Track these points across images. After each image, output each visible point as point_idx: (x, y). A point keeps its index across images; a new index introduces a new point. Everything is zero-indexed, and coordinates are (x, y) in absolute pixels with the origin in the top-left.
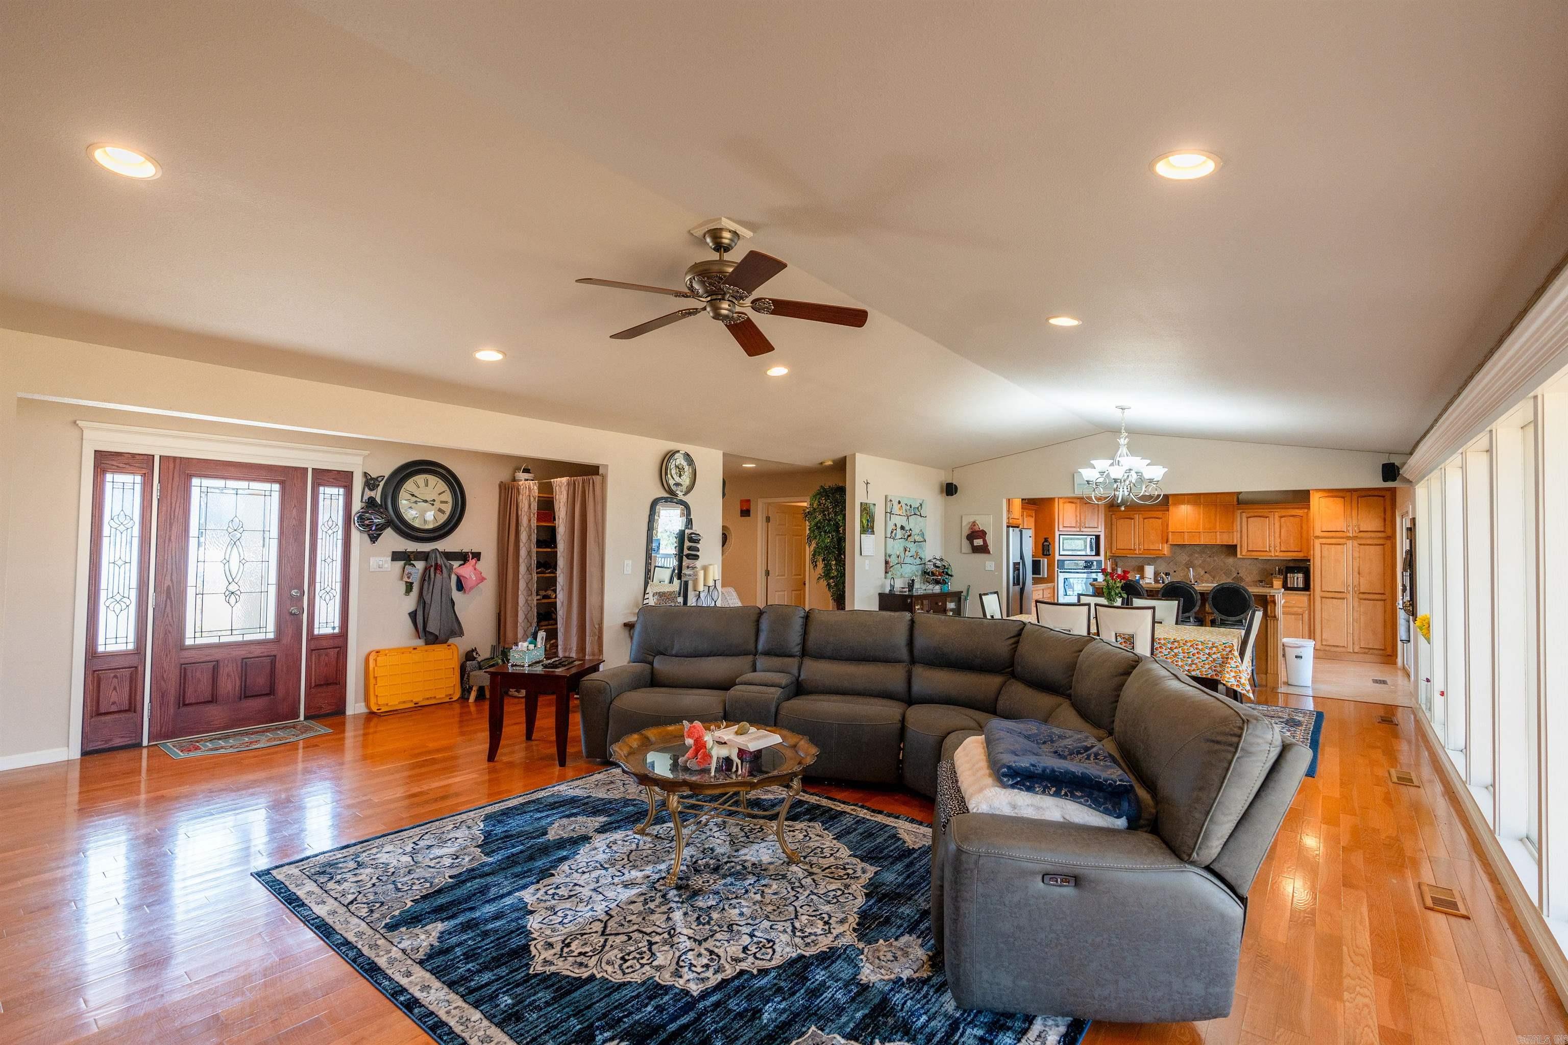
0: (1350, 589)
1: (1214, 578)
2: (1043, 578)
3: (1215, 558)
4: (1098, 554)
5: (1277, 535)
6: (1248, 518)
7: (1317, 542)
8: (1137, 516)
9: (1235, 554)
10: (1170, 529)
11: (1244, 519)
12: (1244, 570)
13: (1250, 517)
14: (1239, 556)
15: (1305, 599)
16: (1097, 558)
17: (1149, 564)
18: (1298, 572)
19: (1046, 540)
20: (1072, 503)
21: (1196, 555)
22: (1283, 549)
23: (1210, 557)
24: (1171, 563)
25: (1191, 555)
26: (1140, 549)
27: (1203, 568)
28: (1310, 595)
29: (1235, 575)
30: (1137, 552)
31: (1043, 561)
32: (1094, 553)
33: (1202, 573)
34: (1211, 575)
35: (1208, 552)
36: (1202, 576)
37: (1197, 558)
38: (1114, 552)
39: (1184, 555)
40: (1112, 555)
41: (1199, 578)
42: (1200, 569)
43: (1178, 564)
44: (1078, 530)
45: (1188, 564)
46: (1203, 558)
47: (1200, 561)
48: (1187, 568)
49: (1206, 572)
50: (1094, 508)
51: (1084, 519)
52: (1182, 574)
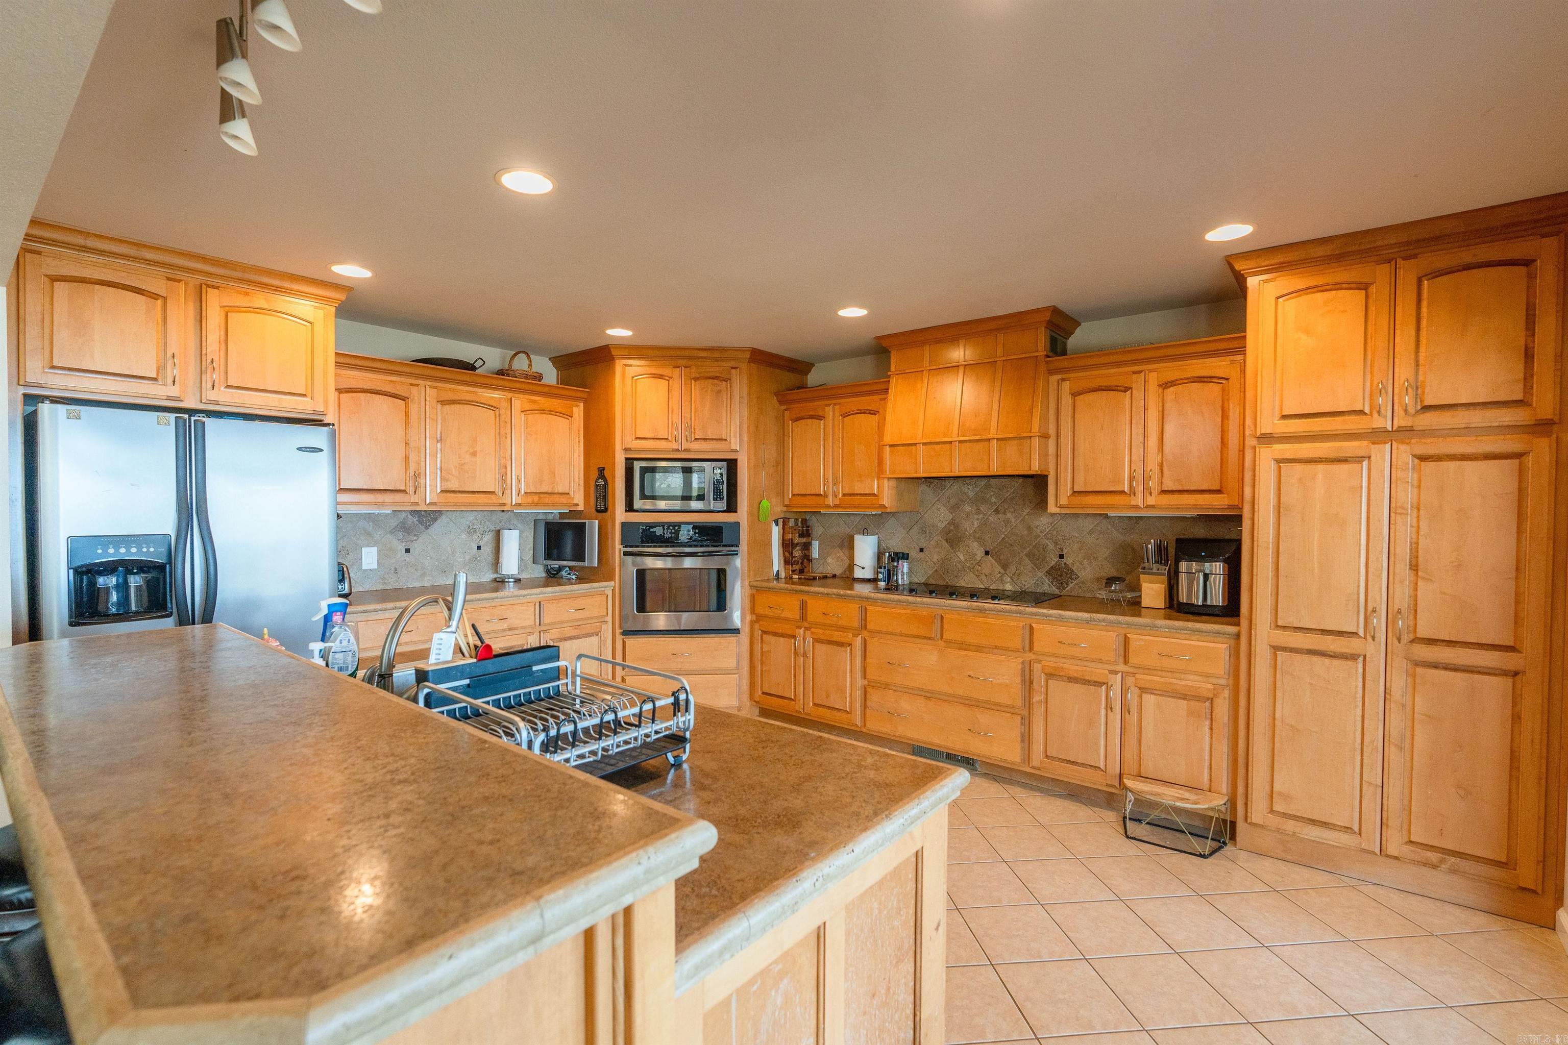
0: (1378, 621)
1: (1005, 567)
2: (591, 569)
3: (1009, 515)
4: (732, 508)
5: (1153, 441)
6: (1075, 395)
7: (1267, 456)
8: (829, 411)
9: (1041, 502)
10: (888, 439)
11: (1067, 400)
12: (1076, 546)
13: (1080, 393)
14: (1052, 508)
15: (1222, 648)
16: (729, 518)
17: (865, 532)
18: (1212, 557)
19: (602, 470)
20: (661, 377)
21: (967, 508)
22: (1169, 485)
23: (997, 511)
24: (915, 529)
25: (954, 508)
26: (835, 496)
27: (979, 540)
28: (1238, 636)
29: (1054, 560)
30: (830, 501)
31: (592, 527)
32: (722, 505)
33: (980, 553)
34: (998, 561)
35: (993, 500)
36: (979, 563)
37: (968, 515)
38: (787, 502)
39: (943, 508)
40: (785, 509)
41: (972, 569)
42: (975, 544)
43: (928, 531)
44: (676, 446)
45: (950, 532)
46: (981, 515)
47: (976, 524)
48: (947, 541)
49: (987, 553)
50: (719, 392)
51: (693, 418)
52: (936, 558)
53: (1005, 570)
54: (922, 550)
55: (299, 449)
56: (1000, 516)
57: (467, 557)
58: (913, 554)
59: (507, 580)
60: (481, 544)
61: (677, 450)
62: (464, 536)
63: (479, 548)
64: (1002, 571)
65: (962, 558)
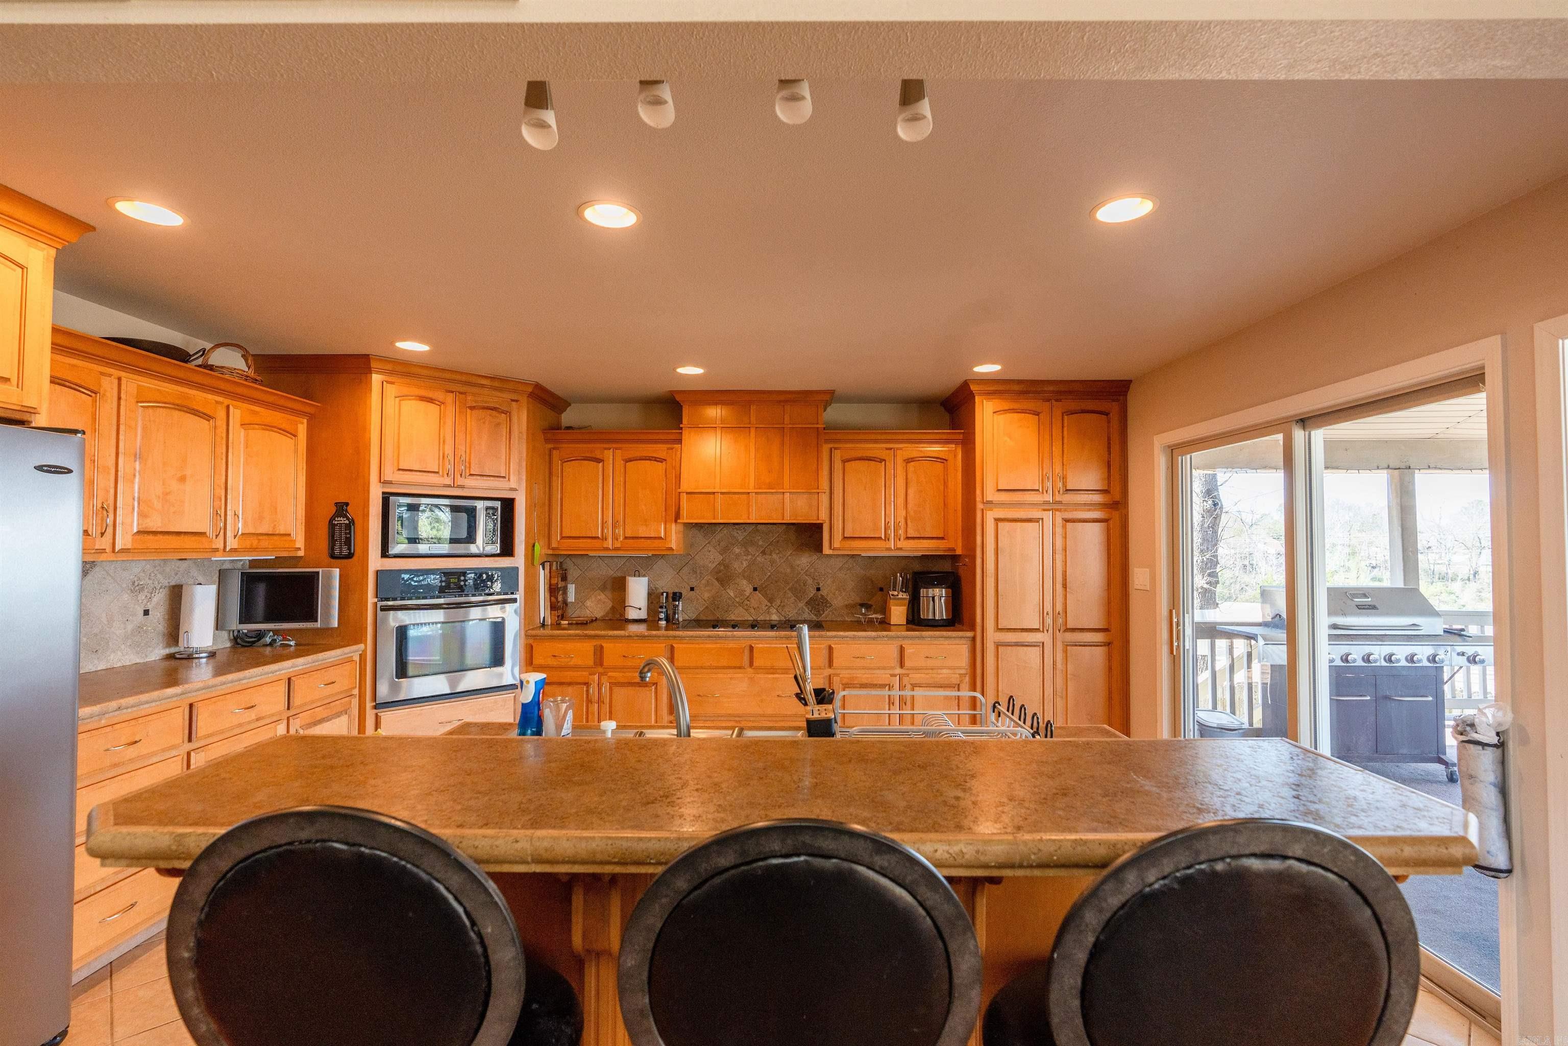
0: (1049, 621)
1: (771, 601)
2: (326, 631)
3: (774, 556)
4: (507, 550)
5: (901, 500)
6: (844, 461)
7: (990, 516)
8: (608, 454)
9: (819, 548)
10: (685, 486)
11: (838, 465)
12: (829, 581)
13: (849, 460)
14: (826, 550)
15: (964, 649)
16: (505, 562)
17: (636, 573)
18: (939, 585)
19: (341, 508)
20: (431, 400)
21: (737, 550)
22: (911, 533)
23: (764, 553)
24: (686, 569)
25: (725, 550)
26: (615, 538)
27: (750, 579)
28: (974, 639)
29: (812, 592)
30: (609, 543)
31: (329, 577)
32: (496, 548)
33: (748, 590)
34: (765, 595)
35: (761, 543)
36: (748, 599)
37: (738, 556)
38: (554, 545)
39: (713, 550)
40: (550, 552)
41: (741, 604)
42: (745, 582)
43: (698, 572)
44: (448, 481)
45: (720, 572)
46: (750, 557)
47: (745, 564)
48: (717, 579)
49: (755, 589)
50: (498, 424)
51: (468, 451)
52: (706, 595)
53: (771, 603)
54: (692, 589)
55: (40, 468)
56: (767, 557)
57: (130, 627)
58: (685, 592)
59: (194, 656)
60: (149, 607)
61: (449, 486)
62: (126, 597)
63: (146, 613)
64: (769, 604)
65: (732, 594)
